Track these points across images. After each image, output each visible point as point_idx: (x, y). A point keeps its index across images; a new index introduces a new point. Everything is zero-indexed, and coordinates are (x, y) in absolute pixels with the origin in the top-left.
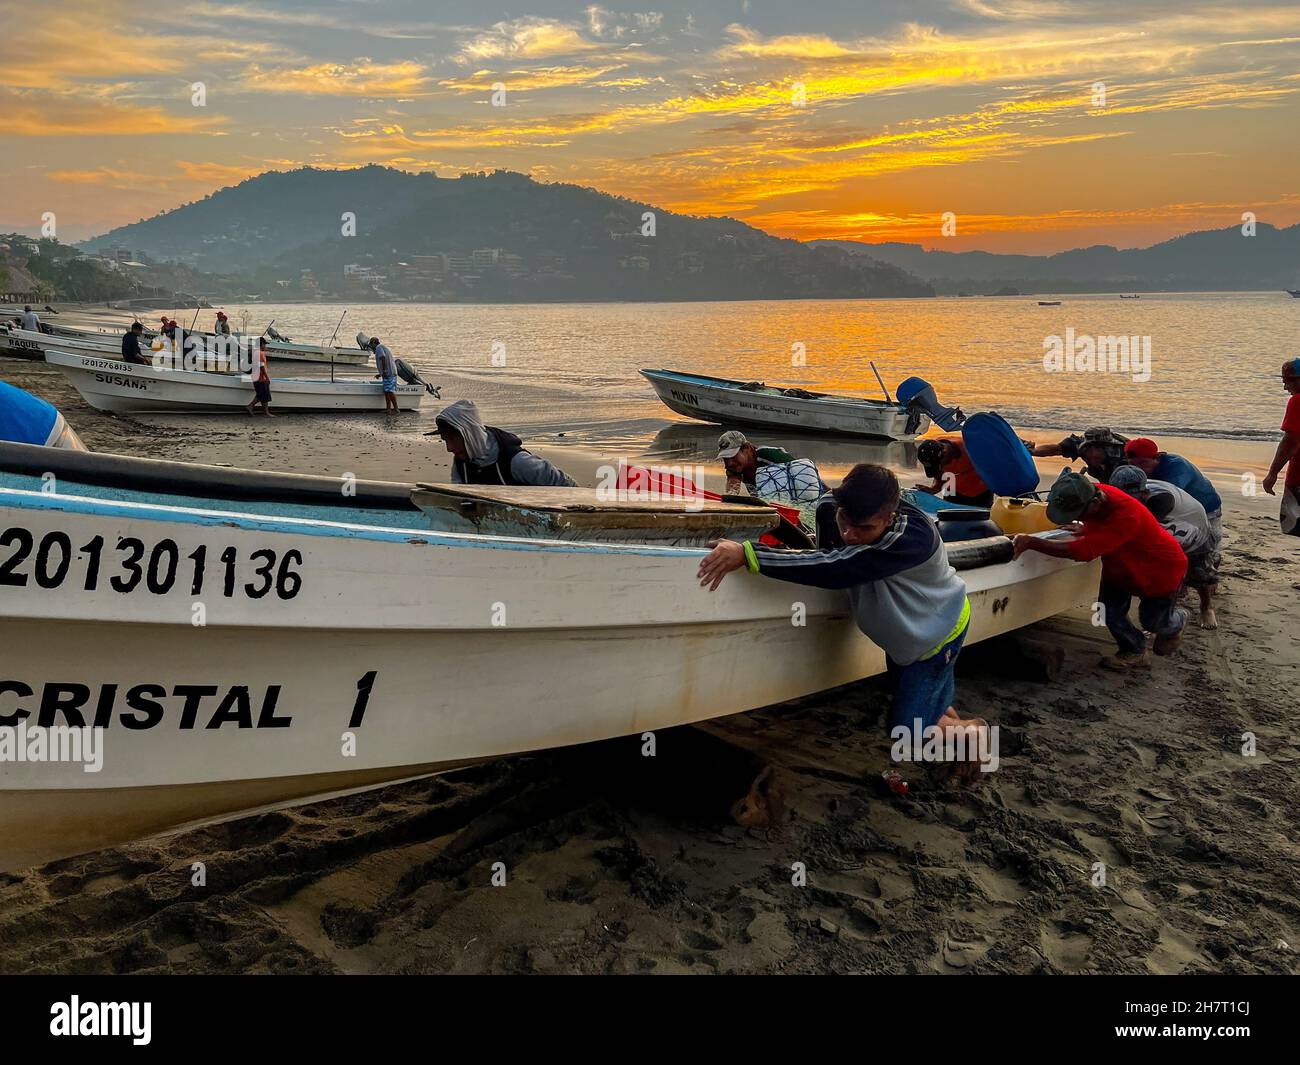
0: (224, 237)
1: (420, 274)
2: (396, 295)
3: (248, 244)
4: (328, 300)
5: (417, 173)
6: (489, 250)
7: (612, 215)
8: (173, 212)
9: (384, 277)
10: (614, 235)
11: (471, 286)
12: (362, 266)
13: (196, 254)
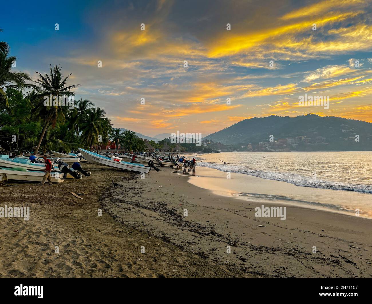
0: (233, 136)
1: (280, 144)
2: (273, 150)
3: (238, 137)
4: (254, 151)
5: (284, 117)
6: (301, 137)
7: (343, 125)
8: (223, 130)
9: (270, 145)
10: (343, 131)
11: (295, 147)
12: (264, 142)
13: (226, 140)
